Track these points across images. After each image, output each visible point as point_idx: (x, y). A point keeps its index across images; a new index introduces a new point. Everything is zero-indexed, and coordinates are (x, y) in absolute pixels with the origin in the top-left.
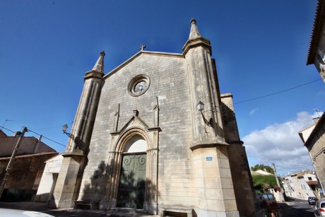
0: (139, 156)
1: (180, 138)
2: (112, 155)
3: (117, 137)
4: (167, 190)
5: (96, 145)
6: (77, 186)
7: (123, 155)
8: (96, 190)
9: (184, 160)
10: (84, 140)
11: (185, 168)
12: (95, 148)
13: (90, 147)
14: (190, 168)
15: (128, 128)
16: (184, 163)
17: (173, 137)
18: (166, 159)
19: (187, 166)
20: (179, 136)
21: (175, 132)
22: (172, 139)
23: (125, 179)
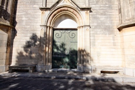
0: (69, 31)
1: (109, 19)
2: (44, 29)
3: (48, 13)
4: (98, 56)
5: (24, 19)
6: (8, 54)
7: (54, 30)
8: (31, 58)
9: (112, 35)
10: (9, 11)
11: (112, 41)
12: (22, 21)
13: (17, 20)
14: (116, 41)
15: (59, 5)
16: (111, 38)
17: (102, 18)
18: (97, 34)
19: (114, 40)
20: (107, 18)
21: (104, 14)
22: (102, 19)
23: (58, 49)
